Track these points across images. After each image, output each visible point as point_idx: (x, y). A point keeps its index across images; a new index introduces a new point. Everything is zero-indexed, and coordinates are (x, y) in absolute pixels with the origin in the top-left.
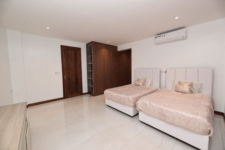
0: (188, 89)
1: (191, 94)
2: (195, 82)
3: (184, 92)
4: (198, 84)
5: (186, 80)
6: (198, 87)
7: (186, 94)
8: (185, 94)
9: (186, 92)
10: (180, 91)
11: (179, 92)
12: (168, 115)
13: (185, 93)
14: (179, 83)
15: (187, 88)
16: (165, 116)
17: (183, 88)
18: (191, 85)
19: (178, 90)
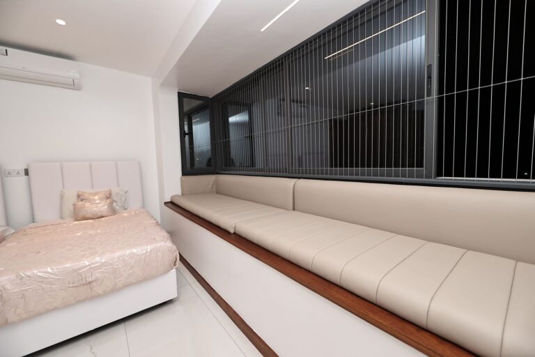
0: (106, 207)
1: (116, 216)
2: (115, 190)
3: (100, 214)
4: (121, 192)
5: (93, 188)
6: (121, 198)
7: (106, 218)
8: (103, 219)
9: (104, 215)
10: (88, 216)
11: (87, 219)
12: (98, 275)
13: (103, 217)
14: (80, 197)
15: (104, 206)
16: (90, 283)
17: (97, 207)
18: (109, 196)
19: (82, 214)
